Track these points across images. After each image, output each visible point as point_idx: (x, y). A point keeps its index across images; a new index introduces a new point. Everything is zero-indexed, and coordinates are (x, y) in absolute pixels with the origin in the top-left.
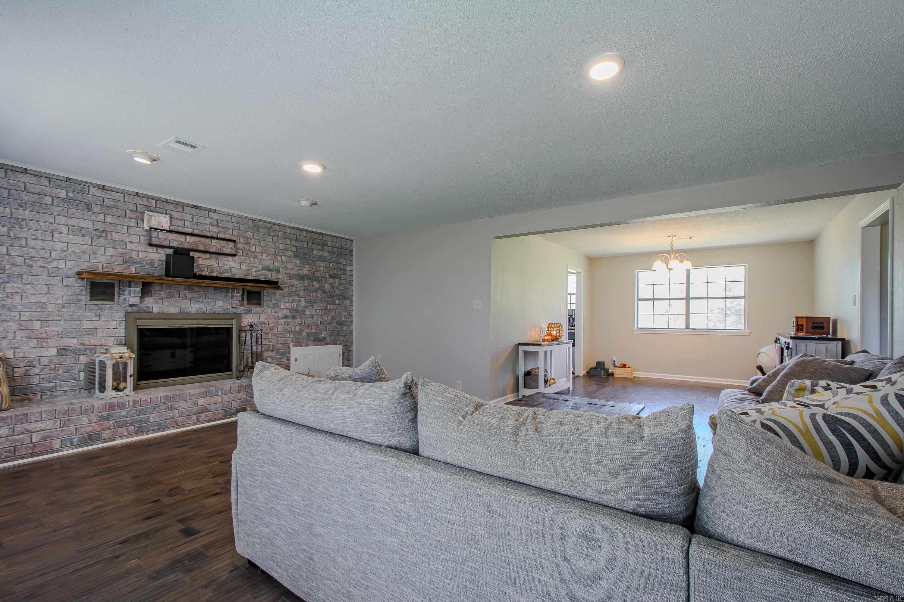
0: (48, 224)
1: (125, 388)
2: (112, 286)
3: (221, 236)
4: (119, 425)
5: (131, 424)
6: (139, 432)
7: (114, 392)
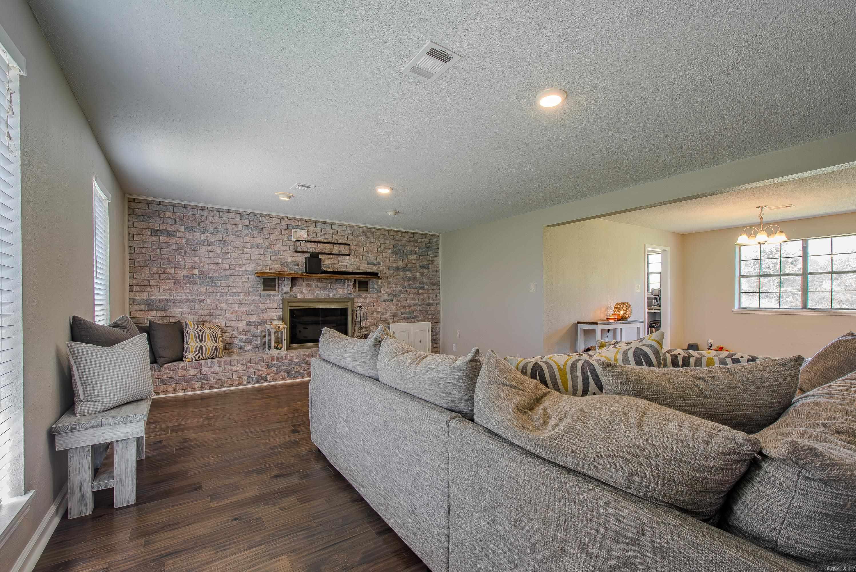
0: (240, 243)
1: (281, 348)
2: (274, 280)
3: (340, 241)
4: (278, 372)
5: (285, 372)
6: (289, 377)
7: (275, 350)
